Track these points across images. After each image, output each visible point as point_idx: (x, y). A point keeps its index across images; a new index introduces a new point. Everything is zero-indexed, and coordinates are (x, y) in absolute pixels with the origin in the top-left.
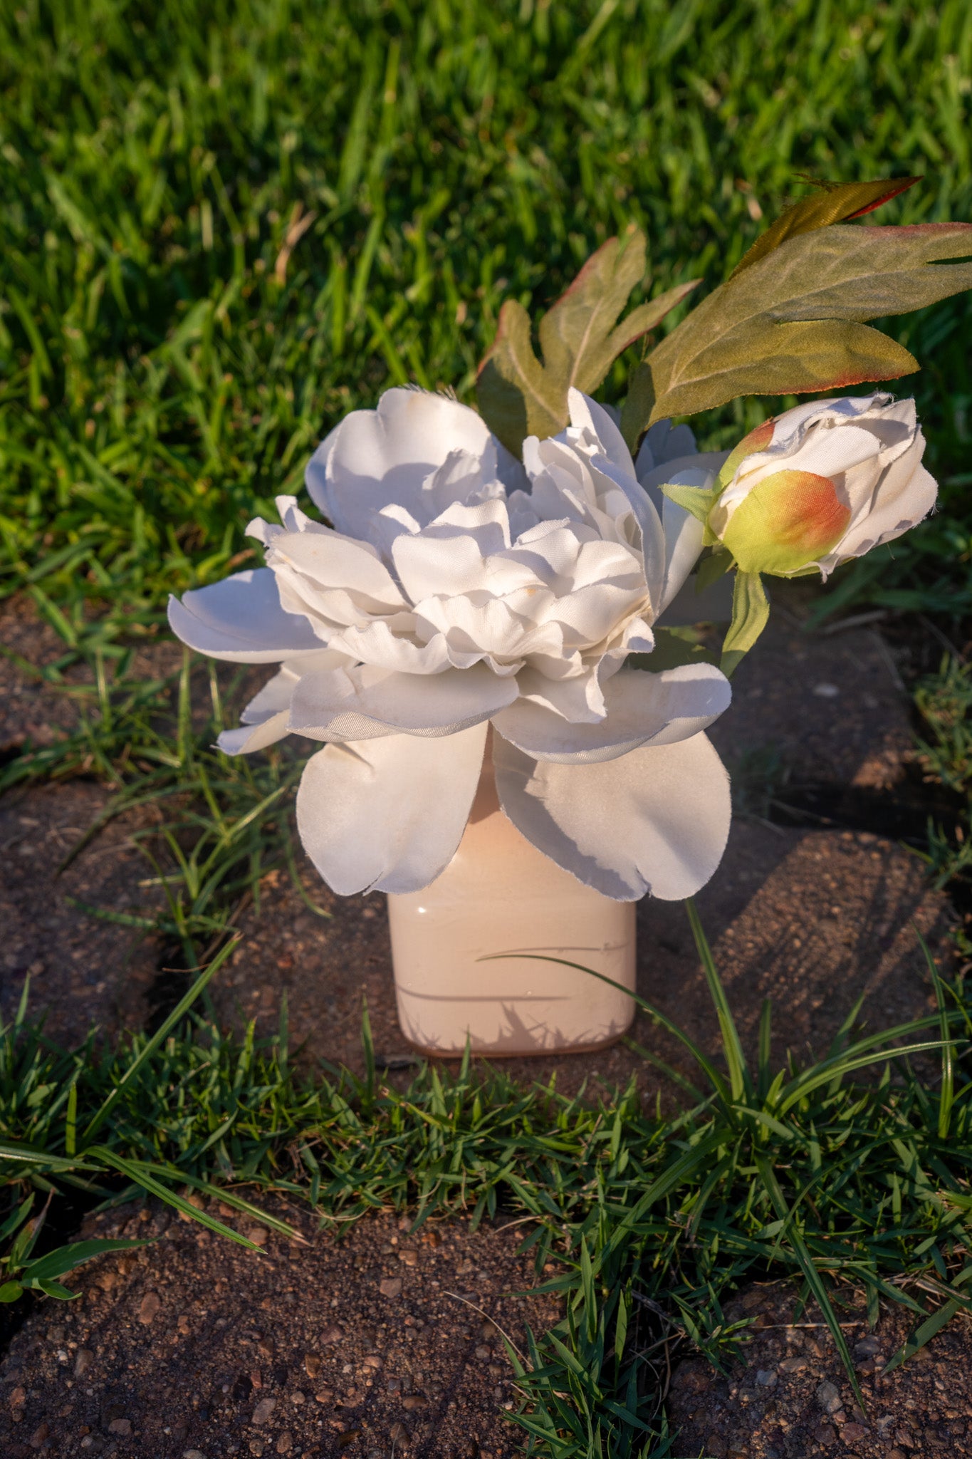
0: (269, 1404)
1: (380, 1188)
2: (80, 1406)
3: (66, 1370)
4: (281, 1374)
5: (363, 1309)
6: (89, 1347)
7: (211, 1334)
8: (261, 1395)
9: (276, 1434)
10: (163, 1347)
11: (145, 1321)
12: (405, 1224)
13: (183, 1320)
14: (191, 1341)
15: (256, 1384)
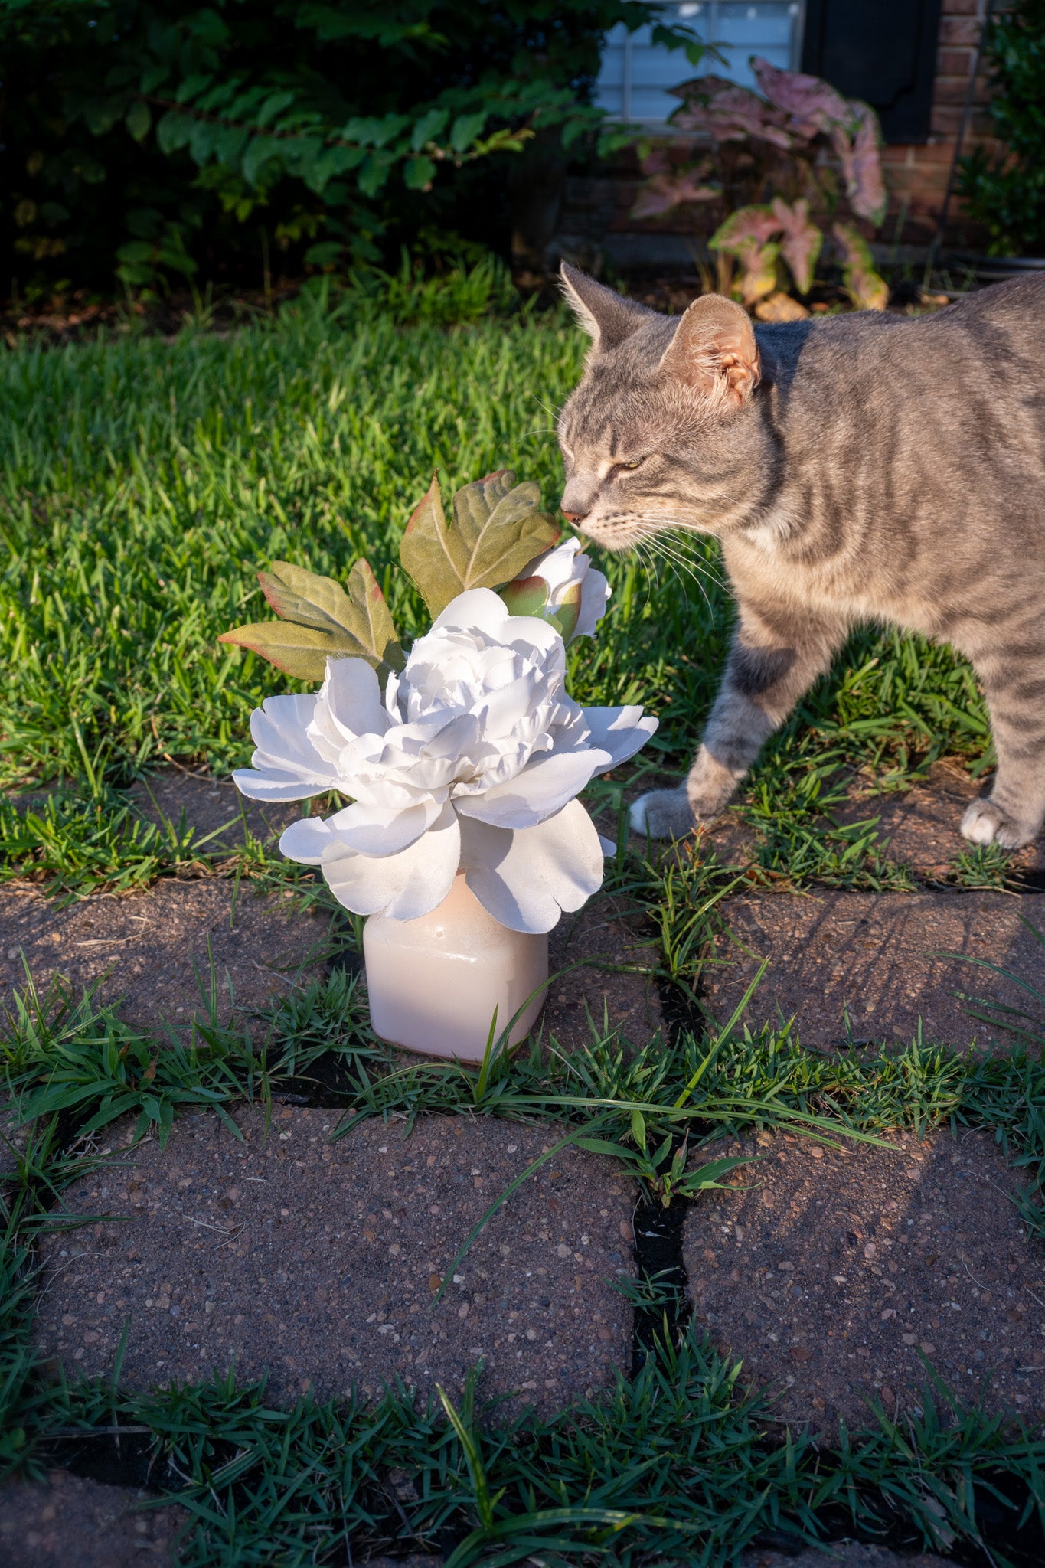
0: (871, 1247)
1: (889, 1116)
2: (752, 1256)
3: (732, 1237)
4: (871, 1228)
5: (905, 1188)
6: (740, 1223)
7: (813, 1210)
8: (865, 1242)
9: (884, 1262)
10: (789, 1220)
11: (770, 1206)
12: (906, 1137)
13: (793, 1204)
14: (804, 1215)
15: (859, 1236)
